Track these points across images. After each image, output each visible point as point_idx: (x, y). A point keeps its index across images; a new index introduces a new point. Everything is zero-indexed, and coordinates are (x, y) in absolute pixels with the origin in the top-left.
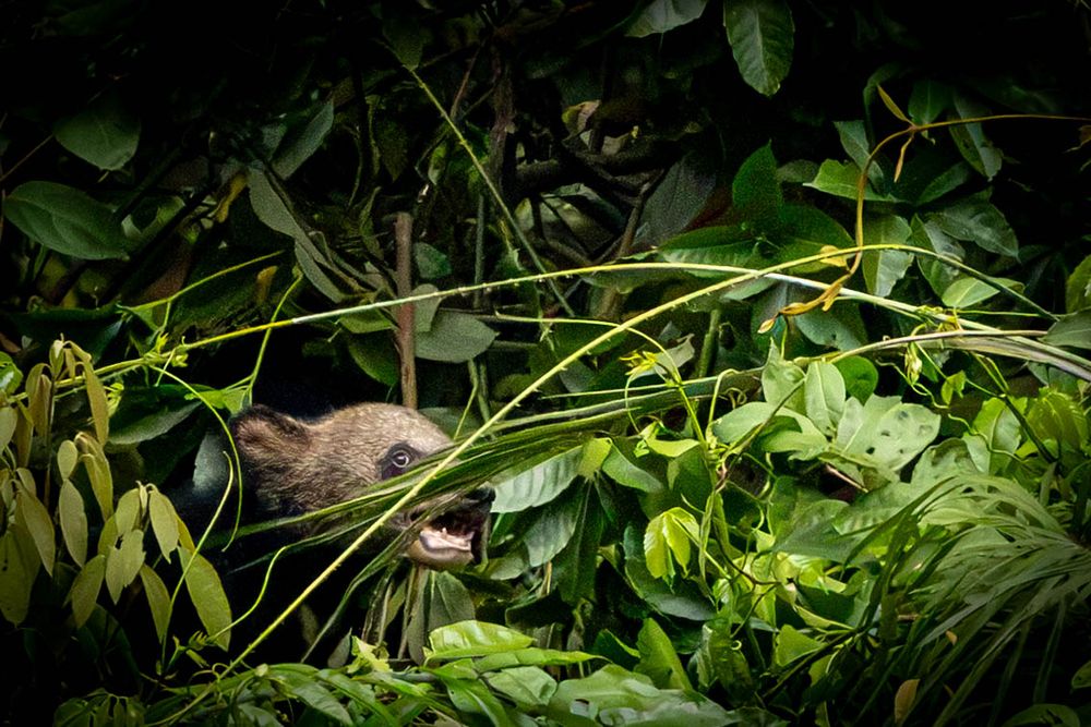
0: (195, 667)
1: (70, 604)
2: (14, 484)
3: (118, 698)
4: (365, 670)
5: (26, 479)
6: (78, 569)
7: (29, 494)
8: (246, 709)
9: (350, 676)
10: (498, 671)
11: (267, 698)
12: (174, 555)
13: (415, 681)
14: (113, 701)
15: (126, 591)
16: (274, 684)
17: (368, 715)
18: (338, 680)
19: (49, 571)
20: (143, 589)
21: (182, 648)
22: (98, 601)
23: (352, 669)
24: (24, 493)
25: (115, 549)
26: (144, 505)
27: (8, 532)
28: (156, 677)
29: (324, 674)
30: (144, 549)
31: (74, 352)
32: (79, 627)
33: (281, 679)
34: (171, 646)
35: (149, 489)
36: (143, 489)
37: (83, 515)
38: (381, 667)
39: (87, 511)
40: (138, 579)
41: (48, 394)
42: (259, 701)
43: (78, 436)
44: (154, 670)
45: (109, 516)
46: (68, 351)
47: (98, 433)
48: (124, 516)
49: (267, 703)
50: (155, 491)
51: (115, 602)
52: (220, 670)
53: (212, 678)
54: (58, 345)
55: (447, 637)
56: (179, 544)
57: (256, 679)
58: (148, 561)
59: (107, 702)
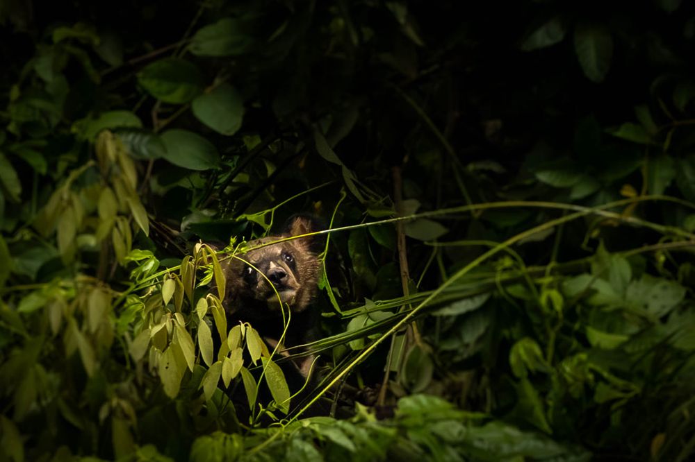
0: (271, 420)
1: (202, 388)
2: (173, 321)
3: (228, 436)
4: (363, 420)
5: (180, 319)
6: (208, 368)
7: (181, 327)
8: (297, 443)
9: (354, 424)
10: (435, 421)
11: (309, 436)
12: (259, 362)
13: (390, 427)
14: (225, 438)
15: (233, 381)
16: (313, 431)
17: (363, 445)
18: (348, 426)
19: (192, 370)
20: (242, 381)
21: (264, 410)
22: (218, 386)
23: (355, 419)
24: (178, 327)
25: (227, 358)
26: (243, 334)
27: (169, 348)
28: (249, 425)
29: (340, 423)
30: (243, 358)
31: (206, 249)
32: (207, 400)
33: (316, 428)
34: (258, 409)
35: (246, 325)
36: (243, 325)
37: (211, 338)
38: (371, 418)
39: (213, 336)
40: (240, 375)
41: (192, 273)
42: (304, 438)
43: (208, 296)
44: (248, 421)
45: (224, 340)
46: (203, 249)
47: (220, 294)
48: (232, 340)
49: (309, 439)
50: (250, 327)
51: (227, 387)
52: (284, 423)
53: (279, 426)
54: (198, 246)
55: (407, 403)
56: (262, 355)
57: (303, 428)
58: (245, 365)
59: (221, 440)
